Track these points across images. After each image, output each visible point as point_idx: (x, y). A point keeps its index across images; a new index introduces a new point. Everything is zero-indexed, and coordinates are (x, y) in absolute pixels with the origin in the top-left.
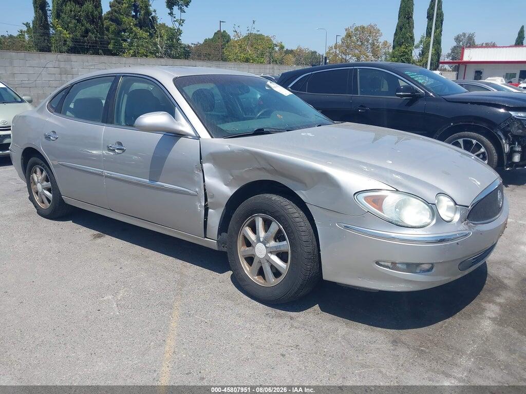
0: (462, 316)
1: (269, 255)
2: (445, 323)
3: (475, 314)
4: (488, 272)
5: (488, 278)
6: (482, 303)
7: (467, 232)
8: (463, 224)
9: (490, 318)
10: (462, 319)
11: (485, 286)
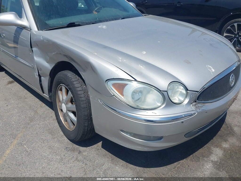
0: (193, 158)
1: (68, 112)
2: (179, 163)
3: (204, 156)
4: (226, 120)
5: (224, 126)
6: (212, 147)
7: (193, 112)
8: (192, 105)
9: (212, 161)
10: (192, 161)
11: (220, 132)
